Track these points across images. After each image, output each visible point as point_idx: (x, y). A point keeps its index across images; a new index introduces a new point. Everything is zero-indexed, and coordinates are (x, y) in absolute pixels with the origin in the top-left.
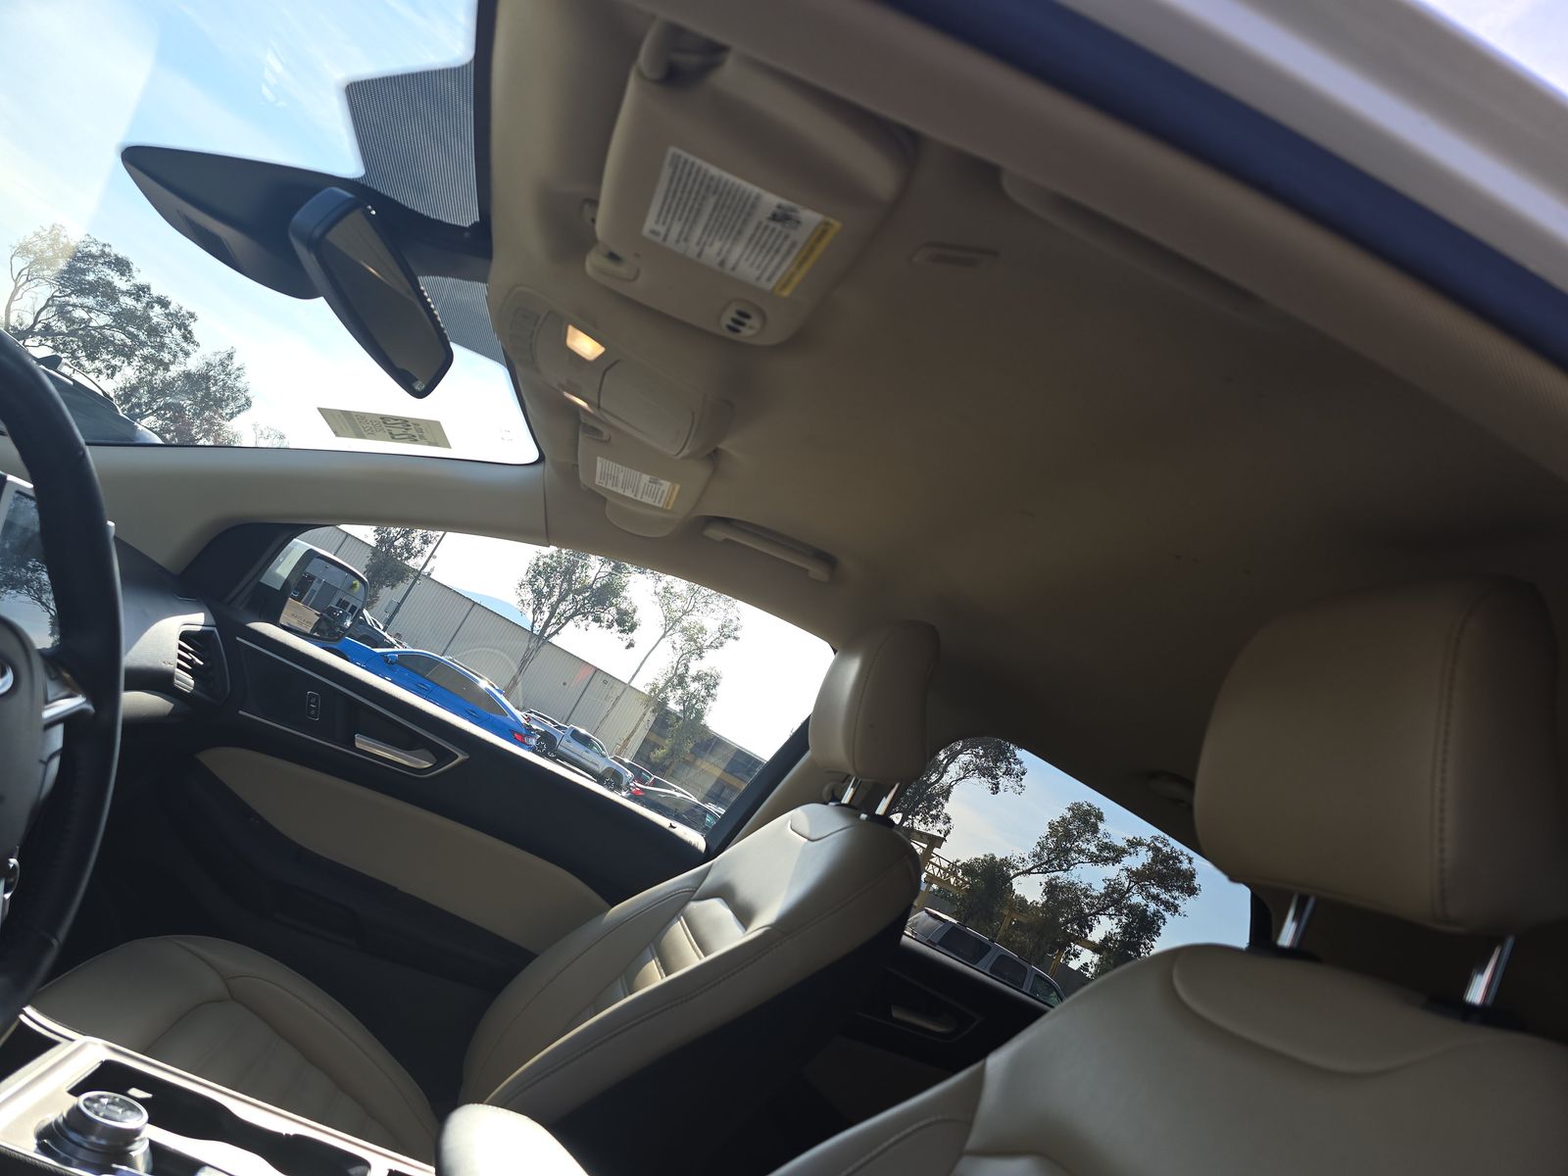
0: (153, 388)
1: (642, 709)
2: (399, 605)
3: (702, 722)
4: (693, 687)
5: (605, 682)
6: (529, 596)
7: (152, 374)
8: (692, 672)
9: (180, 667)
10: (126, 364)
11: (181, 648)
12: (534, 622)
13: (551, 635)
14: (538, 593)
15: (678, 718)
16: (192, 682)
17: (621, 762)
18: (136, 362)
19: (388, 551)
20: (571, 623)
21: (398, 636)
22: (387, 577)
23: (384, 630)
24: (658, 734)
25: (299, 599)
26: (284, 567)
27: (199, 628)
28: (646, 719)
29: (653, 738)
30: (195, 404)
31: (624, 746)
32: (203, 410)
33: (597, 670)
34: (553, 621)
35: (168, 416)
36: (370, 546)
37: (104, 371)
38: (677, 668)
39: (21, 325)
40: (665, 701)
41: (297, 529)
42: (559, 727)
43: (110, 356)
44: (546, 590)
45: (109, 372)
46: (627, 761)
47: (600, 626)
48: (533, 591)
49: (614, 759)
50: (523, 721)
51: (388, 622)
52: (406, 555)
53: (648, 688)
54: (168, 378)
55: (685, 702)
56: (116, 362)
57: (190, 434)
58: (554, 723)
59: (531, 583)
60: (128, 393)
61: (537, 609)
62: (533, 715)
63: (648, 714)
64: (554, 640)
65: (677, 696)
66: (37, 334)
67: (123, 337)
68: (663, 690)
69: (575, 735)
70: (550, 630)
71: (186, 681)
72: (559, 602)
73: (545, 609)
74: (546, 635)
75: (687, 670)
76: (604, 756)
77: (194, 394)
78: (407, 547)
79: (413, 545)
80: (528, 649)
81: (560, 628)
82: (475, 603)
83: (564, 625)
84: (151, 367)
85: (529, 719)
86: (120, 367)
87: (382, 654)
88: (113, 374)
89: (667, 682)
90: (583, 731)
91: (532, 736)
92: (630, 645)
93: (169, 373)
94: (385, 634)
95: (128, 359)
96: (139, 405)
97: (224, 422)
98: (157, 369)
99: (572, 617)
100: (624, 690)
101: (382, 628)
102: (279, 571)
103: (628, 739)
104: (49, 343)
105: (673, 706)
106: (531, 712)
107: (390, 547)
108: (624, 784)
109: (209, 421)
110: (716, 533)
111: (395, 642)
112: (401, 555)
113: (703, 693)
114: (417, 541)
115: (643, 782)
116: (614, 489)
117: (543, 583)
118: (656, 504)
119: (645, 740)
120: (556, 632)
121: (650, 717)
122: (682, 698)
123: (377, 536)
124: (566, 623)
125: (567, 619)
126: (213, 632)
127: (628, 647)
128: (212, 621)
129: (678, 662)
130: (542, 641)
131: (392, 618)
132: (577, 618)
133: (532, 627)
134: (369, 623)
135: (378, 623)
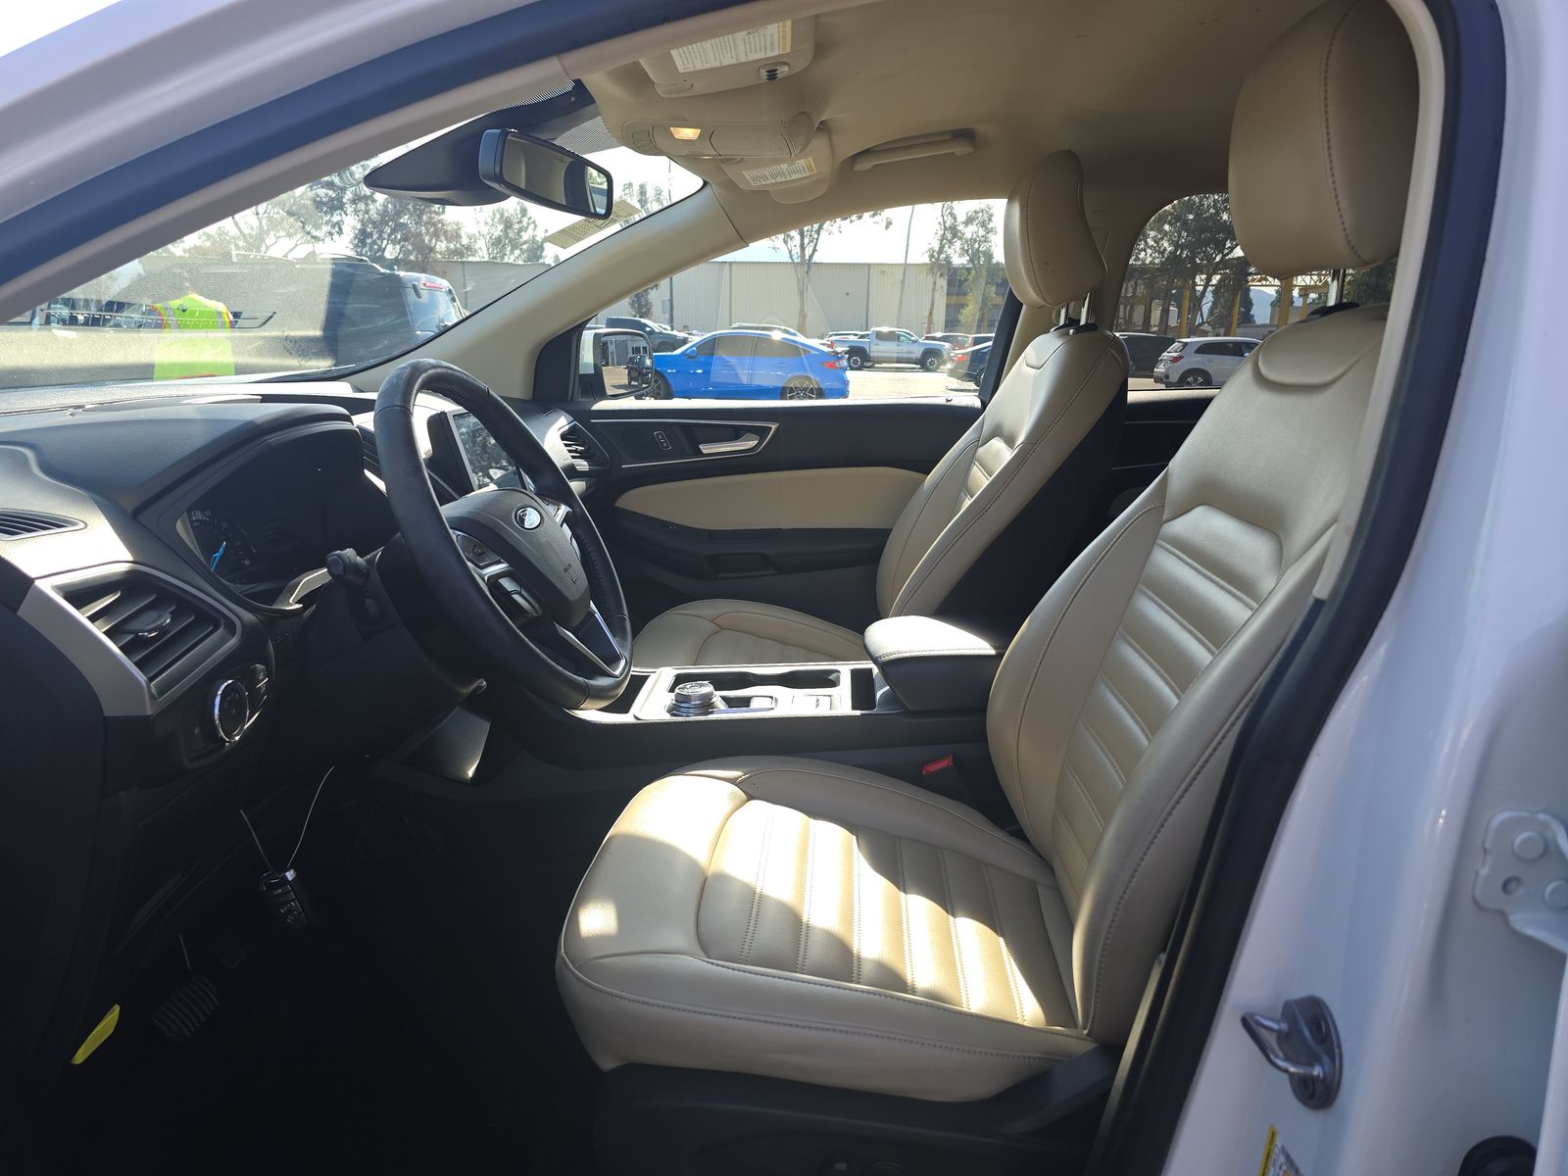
0: (375, 222)
1: (930, 279)
2: (671, 301)
3: (994, 261)
4: (969, 232)
5: (883, 273)
7: (367, 212)
8: (961, 218)
9: (573, 457)
10: (343, 215)
11: (566, 445)
12: (790, 252)
13: (811, 257)
15: (969, 270)
16: (586, 463)
17: (934, 339)
18: (350, 209)
20: (823, 234)
21: (685, 328)
23: (672, 330)
24: (958, 295)
25: (607, 364)
26: (587, 356)
27: (567, 428)
28: (938, 286)
29: (954, 300)
30: (411, 215)
31: (930, 321)
32: (420, 217)
33: (869, 265)
34: (806, 241)
35: (399, 237)
37: (333, 231)
38: (945, 222)
39: (252, 229)
40: (948, 259)
41: (580, 328)
42: (862, 337)
43: (329, 216)
45: (337, 229)
46: (939, 335)
47: (851, 221)
49: (927, 338)
50: (826, 349)
51: (671, 321)
53: (927, 255)
54: (379, 208)
55: (967, 251)
56: (336, 218)
57: (427, 246)
58: (856, 335)
60: (362, 237)
61: (787, 238)
62: (834, 338)
63: (938, 281)
64: (817, 258)
65: (958, 250)
66: (268, 230)
67: (324, 190)
68: (940, 251)
69: (880, 336)
70: (808, 252)
71: (582, 465)
73: (793, 233)
74: (807, 258)
75: (955, 218)
76: (915, 342)
77: (407, 209)
80: (798, 280)
81: (816, 245)
82: (731, 263)
83: (817, 239)
84: (361, 206)
85: (831, 346)
86: (341, 221)
87: (683, 353)
88: (340, 229)
89: (942, 241)
90: (885, 329)
91: (842, 358)
92: (889, 224)
93: (378, 203)
94: (675, 333)
95: (342, 210)
96: (374, 242)
97: (441, 217)
98: (367, 205)
99: (820, 227)
100: (905, 270)
101: (669, 328)
102: (586, 360)
103: (931, 314)
104: (282, 233)
105: (959, 260)
106: (831, 336)
108: (946, 357)
109: (430, 223)
110: (864, 165)
111: (687, 336)
113: (982, 232)
115: (963, 347)
116: (768, 182)
118: (804, 175)
119: (948, 306)
120: (815, 250)
121: (943, 283)
122: (963, 249)
124: (818, 236)
125: (818, 232)
126: (575, 425)
127: (887, 228)
128: (572, 419)
129: (943, 216)
130: (807, 265)
131: (671, 315)
132: (825, 227)
133: (791, 257)
134: (657, 331)
135: (663, 326)
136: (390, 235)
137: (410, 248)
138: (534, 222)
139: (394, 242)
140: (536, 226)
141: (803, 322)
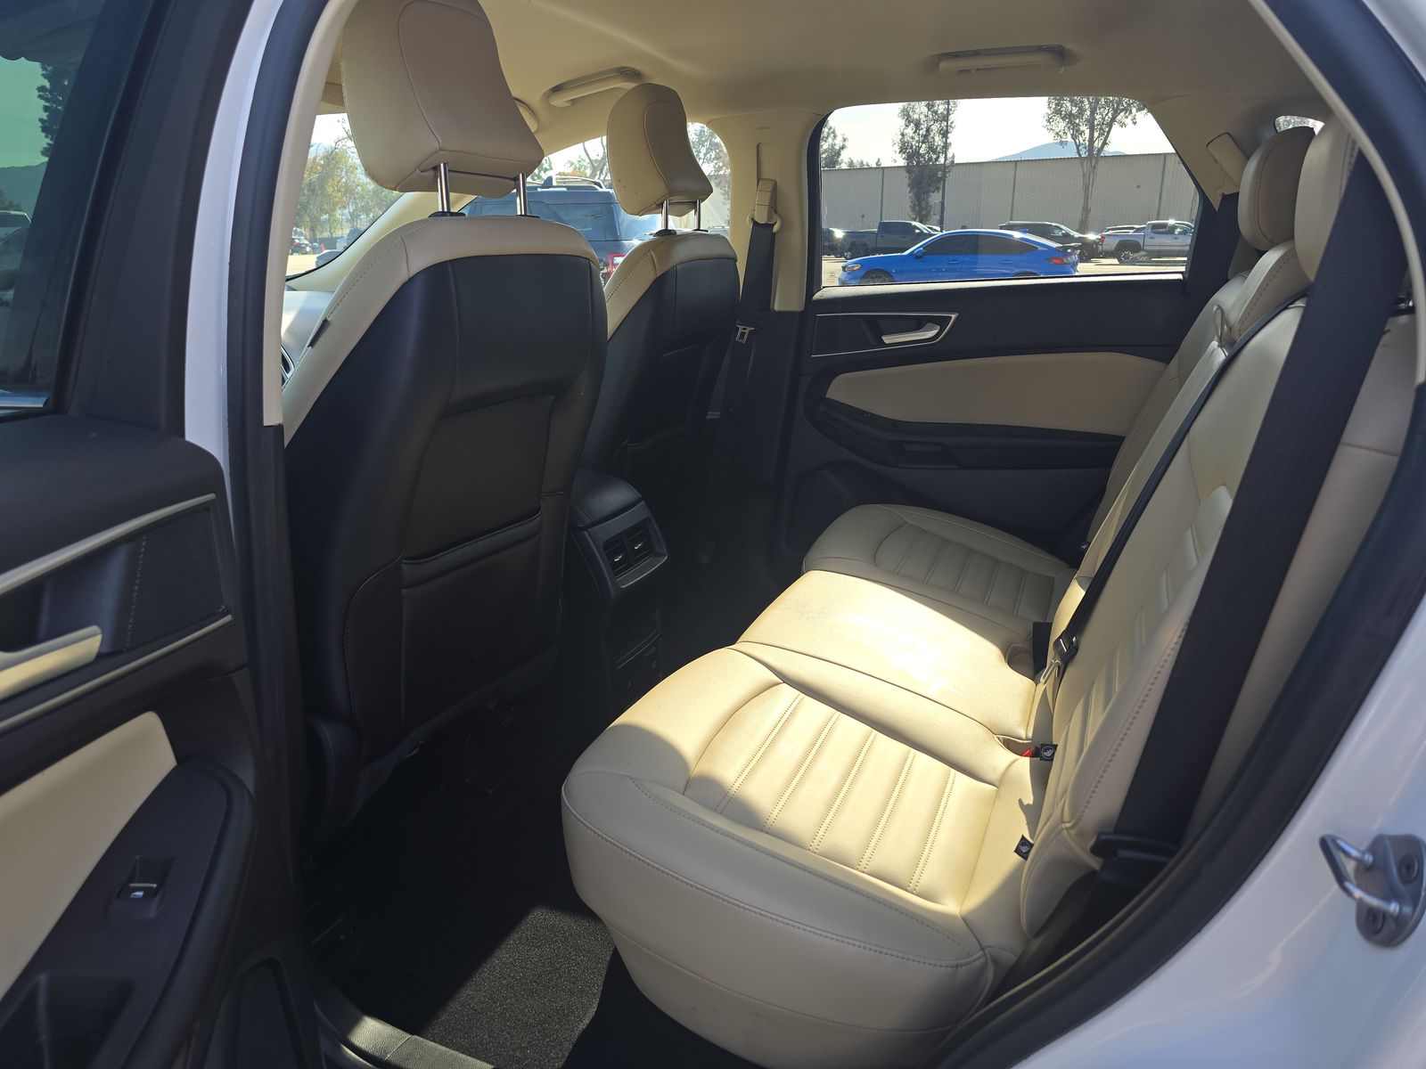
2: (942, 203)
6: (1061, 125)
12: (1078, 146)
13: (1101, 149)
14: (1069, 117)
19: (918, 162)
20: (1116, 127)
22: (929, 185)
34: (1096, 134)
36: (901, 167)
44: (1075, 110)
48: (1063, 119)
52: (934, 156)
58: (1133, 228)
59: (1057, 112)
61: (1077, 133)
62: (1108, 233)
64: (1106, 151)
69: (1154, 229)
70: (1098, 144)
72: (1093, 112)
73: (1083, 128)
74: (1095, 151)
78: (932, 149)
79: (936, 144)
80: (1084, 175)
81: (1107, 137)
82: (1016, 162)
83: (1109, 132)
90: (1162, 221)
99: (1113, 119)
101: (939, 229)
106: (1109, 230)
107: (918, 158)
112: (930, 159)
114: (937, 139)
117: (1068, 104)
120: (1105, 143)
123: (904, 155)
124: (1109, 130)
125: (1110, 125)
130: (1093, 158)
131: (942, 217)
132: (1119, 118)
133: (1078, 152)
134: (925, 232)
135: (935, 227)
136: (705, 155)
137: (721, 164)
138: (833, 132)
139: (709, 161)
140: (835, 136)
141: (1086, 217)
